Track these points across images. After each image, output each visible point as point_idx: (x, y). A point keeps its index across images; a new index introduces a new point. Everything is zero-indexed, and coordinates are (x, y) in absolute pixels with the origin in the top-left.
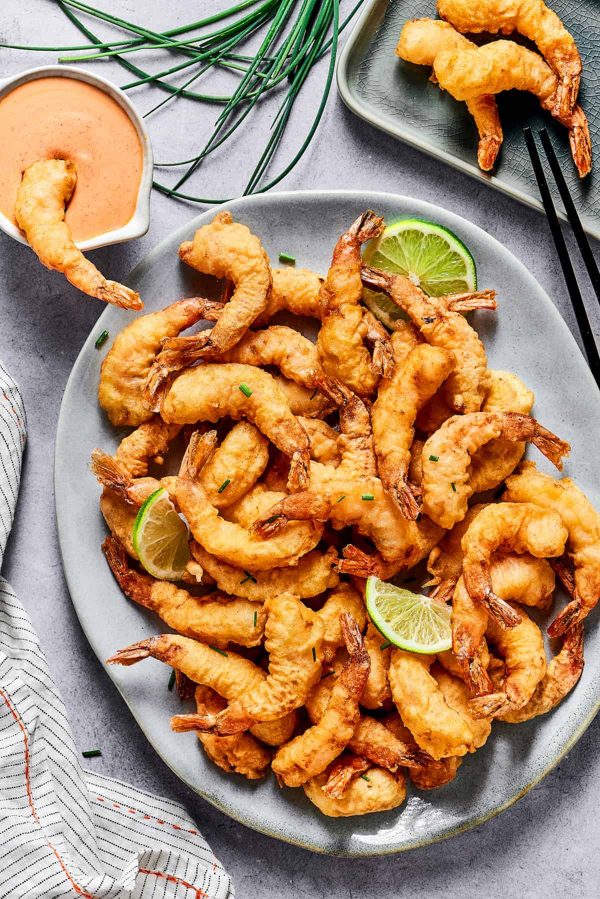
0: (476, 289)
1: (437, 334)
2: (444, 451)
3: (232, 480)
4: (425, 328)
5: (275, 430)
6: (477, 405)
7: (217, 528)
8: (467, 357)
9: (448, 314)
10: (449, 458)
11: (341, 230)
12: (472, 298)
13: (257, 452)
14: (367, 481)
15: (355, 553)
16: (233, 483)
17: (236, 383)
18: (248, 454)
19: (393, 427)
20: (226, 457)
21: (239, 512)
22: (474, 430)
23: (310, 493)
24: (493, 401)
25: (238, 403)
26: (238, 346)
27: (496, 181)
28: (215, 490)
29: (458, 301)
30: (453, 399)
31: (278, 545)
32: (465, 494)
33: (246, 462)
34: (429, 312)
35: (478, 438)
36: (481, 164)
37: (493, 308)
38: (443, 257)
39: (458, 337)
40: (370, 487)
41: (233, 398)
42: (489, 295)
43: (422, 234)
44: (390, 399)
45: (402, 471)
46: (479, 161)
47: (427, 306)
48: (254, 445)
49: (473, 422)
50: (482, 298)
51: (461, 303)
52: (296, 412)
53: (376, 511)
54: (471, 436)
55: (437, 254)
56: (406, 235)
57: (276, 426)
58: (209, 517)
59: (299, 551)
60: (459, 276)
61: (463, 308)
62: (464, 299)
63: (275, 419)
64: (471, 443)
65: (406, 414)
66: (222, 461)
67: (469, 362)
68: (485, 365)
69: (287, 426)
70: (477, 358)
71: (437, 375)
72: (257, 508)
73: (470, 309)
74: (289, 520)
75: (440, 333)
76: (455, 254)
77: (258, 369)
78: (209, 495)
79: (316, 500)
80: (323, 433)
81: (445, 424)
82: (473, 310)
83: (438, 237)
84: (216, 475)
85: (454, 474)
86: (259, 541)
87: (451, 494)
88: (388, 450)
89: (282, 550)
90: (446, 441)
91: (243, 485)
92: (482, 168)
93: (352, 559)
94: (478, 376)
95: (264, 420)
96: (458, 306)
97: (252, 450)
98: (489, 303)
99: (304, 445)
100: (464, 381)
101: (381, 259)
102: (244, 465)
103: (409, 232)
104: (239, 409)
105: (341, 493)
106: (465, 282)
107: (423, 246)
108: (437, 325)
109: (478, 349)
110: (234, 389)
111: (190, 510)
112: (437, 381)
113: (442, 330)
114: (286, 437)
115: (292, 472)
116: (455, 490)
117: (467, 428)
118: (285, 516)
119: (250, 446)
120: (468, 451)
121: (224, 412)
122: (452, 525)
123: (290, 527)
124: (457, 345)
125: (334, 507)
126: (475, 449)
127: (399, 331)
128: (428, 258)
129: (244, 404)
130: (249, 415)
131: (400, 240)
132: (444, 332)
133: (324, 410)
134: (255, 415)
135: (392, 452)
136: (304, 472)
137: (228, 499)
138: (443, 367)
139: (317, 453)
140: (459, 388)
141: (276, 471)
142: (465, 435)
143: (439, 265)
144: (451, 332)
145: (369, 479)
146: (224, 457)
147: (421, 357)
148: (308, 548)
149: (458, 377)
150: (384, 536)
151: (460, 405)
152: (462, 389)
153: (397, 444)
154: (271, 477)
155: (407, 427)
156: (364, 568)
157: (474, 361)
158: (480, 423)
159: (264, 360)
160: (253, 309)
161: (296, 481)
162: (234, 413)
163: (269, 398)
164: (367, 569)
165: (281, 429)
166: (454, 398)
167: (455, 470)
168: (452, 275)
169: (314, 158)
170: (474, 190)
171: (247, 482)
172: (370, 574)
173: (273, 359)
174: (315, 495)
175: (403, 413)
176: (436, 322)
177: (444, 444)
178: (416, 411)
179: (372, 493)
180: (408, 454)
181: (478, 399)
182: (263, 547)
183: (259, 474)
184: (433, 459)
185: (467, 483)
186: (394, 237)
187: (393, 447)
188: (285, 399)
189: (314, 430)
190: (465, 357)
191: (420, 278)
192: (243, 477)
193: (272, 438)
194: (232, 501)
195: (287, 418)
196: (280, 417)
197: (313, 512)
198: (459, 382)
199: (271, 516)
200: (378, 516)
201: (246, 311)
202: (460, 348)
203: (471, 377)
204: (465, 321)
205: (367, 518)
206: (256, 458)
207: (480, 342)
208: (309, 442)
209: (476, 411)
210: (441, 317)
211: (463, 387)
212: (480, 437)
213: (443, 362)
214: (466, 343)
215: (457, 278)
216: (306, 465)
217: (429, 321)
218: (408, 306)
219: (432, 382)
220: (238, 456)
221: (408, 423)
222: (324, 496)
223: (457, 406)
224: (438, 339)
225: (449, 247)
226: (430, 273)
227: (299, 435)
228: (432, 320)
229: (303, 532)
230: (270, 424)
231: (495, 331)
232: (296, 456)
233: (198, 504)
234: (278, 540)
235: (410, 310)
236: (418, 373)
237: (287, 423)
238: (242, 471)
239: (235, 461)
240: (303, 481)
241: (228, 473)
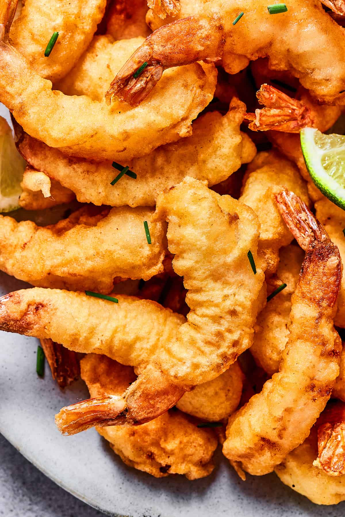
3: (61, 33)
7: (56, 107)
15: (274, 97)
16: (64, 37)
21: (82, 81)
23: (187, 20)
28: (40, 54)
31: (157, 110)
33: (75, 3)
53: (293, 28)
58: (39, 92)
59: (190, 110)
72: (108, 67)
74: (165, 67)
78: (32, 63)
79: (201, 28)
84: (35, 31)
86: (125, 110)
89: (164, 115)
91: (79, 38)
93: (272, 106)
102: (73, 8)
105: (237, 10)
111: (8, 89)
118: (158, 62)
123: (169, 80)
125: (229, 34)
137: (61, 64)
141: (121, 12)
148: (202, 103)
150: (312, 65)
154: (117, 21)
156: (293, 118)
161: (161, 7)
164: (295, 119)
171: (84, 33)
172: (303, 126)
174: (197, 21)
182: (133, 117)
183: (99, 17)
192: (76, 26)
194: (68, 66)
197: (200, 48)
199: (135, 67)
200: (298, 35)
205: (282, 42)
222: (212, 19)
229: (189, 81)
233: (18, 78)
234: (155, 102)
238: (73, 16)
239: (58, 6)
240: (172, 5)
241: (53, 24)
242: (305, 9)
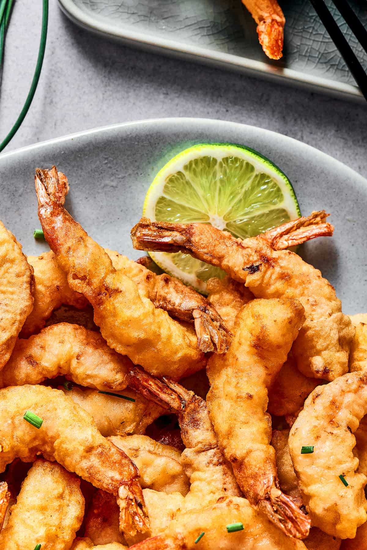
0: (300, 215)
1: (269, 285)
2: (318, 437)
3: (43, 544)
4: (251, 279)
5: (85, 464)
6: (344, 364)
8: (315, 304)
9: (275, 254)
10: (328, 443)
11: (107, 182)
12: (298, 227)
13: (67, 497)
14: (228, 505)
16: (46, 547)
17: (18, 413)
18: (56, 504)
19: (242, 419)
20: (28, 514)
22: (349, 398)
23: (155, 538)
24: (361, 355)
25: (27, 438)
26: (11, 364)
27: (291, 73)
29: (281, 235)
30: (309, 365)
32: (360, 487)
33: (56, 516)
34: (251, 258)
35: (356, 407)
36: (268, 53)
37: (329, 234)
38: (248, 184)
39: (297, 281)
40: (235, 512)
41: (19, 433)
42: (318, 219)
43: (215, 161)
44: (228, 383)
45: (271, 476)
46: (265, 50)
47: (245, 252)
48: (61, 490)
49: (344, 388)
50: (312, 224)
51: (286, 237)
52: (107, 433)
53: (250, 542)
54: (348, 407)
55: (239, 181)
56: (194, 166)
57: (85, 457)
60: (275, 204)
61: (290, 243)
62: (288, 232)
63: (82, 448)
64: (350, 417)
65: (255, 397)
66: (24, 522)
67: (319, 310)
68: (339, 310)
69: (101, 454)
70: (328, 302)
71: (283, 335)
73: (300, 241)
75: (272, 281)
76: (263, 176)
77: (42, 388)
79: (167, 546)
80: (150, 451)
81: (308, 401)
82: (304, 242)
83: (236, 159)
84: (20, 543)
85: (340, 462)
87: (342, 490)
88: (245, 451)
90: (316, 423)
91: (60, 546)
92: (271, 57)
94: (335, 326)
95: (67, 454)
96: (284, 242)
97: (61, 497)
98: (322, 228)
99: (130, 474)
100: (319, 336)
101: (169, 206)
102: (54, 520)
103: (196, 161)
104: (31, 446)
105: (198, 530)
106: (284, 211)
107: (220, 176)
108: (265, 272)
109: (327, 290)
110: (17, 422)
112: (286, 343)
113: (274, 277)
114: (102, 469)
115: (122, 514)
116: (346, 485)
117: (339, 399)
119: (56, 493)
120: (349, 428)
121: (11, 455)
122: (355, 531)
124: (298, 291)
126: (357, 422)
127: (215, 293)
128: (228, 190)
129: (35, 439)
130: (45, 451)
131: (188, 175)
132: (277, 279)
133: (141, 420)
134: (53, 450)
135: (249, 452)
136: (140, 511)
138: (290, 322)
139: (147, 480)
140: (314, 347)
141: (97, 516)
142: (338, 408)
143: (246, 194)
144: (285, 277)
145: (231, 502)
146: (26, 515)
147: (257, 317)
149: (310, 333)
151: (321, 369)
152: (319, 347)
153: (253, 440)
154: (94, 524)
155: (260, 415)
157: (326, 307)
158: (354, 387)
159: (49, 371)
160: (19, 312)
161: (133, 526)
162: (25, 452)
163: (67, 421)
165: (94, 461)
166: (311, 363)
167: (340, 457)
168: (265, 205)
169: (49, 101)
170: (262, 95)
171: (64, 542)
173: (59, 367)
174: (163, 540)
175: (250, 397)
176: (263, 268)
177: (315, 427)
178: (266, 391)
179: (240, 520)
180: (272, 450)
181: (343, 356)
183: (77, 526)
184: (307, 451)
185: (357, 471)
186: (179, 173)
187: (249, 445)
188: (89, 420)
189: (137, 450)
190: (313, 305)
191: (225, 218)
192: (57, 536)
193: (84, 475)
195: (97, 443)
196: (88, 444)
198: (312, 340)
200: (253, 548)
201: (9, 316)
202: (302, 294)
203: (327, 329)
204: (299, 259)
206: (68, 506)
207: (326, 281)
208: (136, 468)
209: (343, 373)
210: (268, 261)
211: (320, 344)
212: (359, 405)
213: (289, 315)
214: (310, 286)
215: (273, 207)
216: (139, 500)
217: (253, 269)
218: (221, 258)
219: (279, 347)
220: (43, 509)
221: (260, 410)
222: (176, 539)
223: (318, 372)
224: (272, 289)
225: (252, 169)
226: (236, 209)
227: (120, 463)
228: (258, 267)
230: (77, 457)
231: (337, 265)
232: (123, 492)
235: (225, 262)
236: (258, 339)
237: (100, 450)
238: (54, 528)
239: (41, 518)
240: (141, 523)
241: (37, 536)
242: (260, 525)
